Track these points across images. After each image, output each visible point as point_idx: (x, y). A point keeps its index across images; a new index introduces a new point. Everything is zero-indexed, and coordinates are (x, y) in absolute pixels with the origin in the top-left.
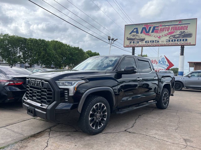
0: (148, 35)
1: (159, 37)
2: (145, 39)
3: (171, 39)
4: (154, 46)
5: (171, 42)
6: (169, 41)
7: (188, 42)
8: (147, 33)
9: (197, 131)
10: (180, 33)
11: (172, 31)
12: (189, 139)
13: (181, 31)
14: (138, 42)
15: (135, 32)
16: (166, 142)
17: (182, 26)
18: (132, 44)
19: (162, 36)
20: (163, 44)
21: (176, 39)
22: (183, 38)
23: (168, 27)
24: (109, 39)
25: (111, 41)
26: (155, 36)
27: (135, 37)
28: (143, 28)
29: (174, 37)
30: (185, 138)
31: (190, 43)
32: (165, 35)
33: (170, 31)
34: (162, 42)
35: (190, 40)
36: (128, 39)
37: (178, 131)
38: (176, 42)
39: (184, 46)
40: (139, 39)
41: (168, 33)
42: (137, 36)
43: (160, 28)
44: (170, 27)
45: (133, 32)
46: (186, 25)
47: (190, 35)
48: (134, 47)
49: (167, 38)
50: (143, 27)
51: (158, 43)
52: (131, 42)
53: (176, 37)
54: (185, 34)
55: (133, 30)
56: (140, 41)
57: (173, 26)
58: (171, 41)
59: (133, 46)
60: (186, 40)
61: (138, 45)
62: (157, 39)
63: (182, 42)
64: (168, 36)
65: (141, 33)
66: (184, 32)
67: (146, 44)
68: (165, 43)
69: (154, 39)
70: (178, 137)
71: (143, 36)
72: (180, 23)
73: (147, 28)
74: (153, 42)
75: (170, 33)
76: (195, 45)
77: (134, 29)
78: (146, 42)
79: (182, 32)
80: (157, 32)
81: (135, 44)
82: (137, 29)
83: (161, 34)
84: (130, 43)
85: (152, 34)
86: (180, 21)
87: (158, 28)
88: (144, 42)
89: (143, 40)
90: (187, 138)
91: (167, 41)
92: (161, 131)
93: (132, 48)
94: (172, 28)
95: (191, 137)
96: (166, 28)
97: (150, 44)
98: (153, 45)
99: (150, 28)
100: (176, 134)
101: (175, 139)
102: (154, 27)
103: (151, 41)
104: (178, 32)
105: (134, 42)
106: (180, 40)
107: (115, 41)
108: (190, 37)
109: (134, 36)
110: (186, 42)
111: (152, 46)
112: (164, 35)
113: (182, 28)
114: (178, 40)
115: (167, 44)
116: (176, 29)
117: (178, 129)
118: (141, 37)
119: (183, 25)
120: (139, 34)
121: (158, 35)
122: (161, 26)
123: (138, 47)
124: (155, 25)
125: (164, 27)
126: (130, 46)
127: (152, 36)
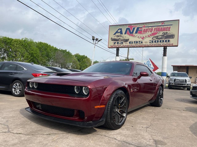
0: (132, 35)
1: (143, 38)
2: (128, 40)
3: (154, 40)
4: (138, 47)
5: (154, 43)
6: (152, 42)
7: (171, 43)
8: (131, 33)
9: (174, 129)
10: (163, 34)
11: (155, 32)
12: (162, 140)
13: (164, 32)
14: (122, 43)
15: (119, 33)
16: (128, 145)
17: (164, 27)
18: (116, 44)
19: (146, 37)
20: (146, 45)
21: (159, 40)
22: (166, 39)
23: (151, 28)
24: (93, 40)
25: (95, 41)
26: (138, 37)
27: (119, 38)
28: (127, 29)
29: (157, 37)
30: (157, 139)
31: (172, 44)
32: (149, 36)
33: (153, 32)
34: (146, 42)
35: (172, 41)
36: (113, 40)
37: (150, 130)
38: (159, 43)
39: (166, 47)
40: (123, 40)
41: (151, 34)
42: (121, 36)
43: (143, 29)
44: (154, 28)
45: (117, 32)
46: (169, 26)
47: (172, 36)
48: (119, 48)
49: (151, 39)
50: (127, 27)
51: (141, 44)
52: (115, 42)
53: (159, 38)
54: (168, 35)
55: (117, 31)
56: (124, 42)
57: (156, 27)
58: (154, 41)
59: (117, 47)
60: (169, 41)
61: (122, 46)
62: (141, 40)
63: (165, 43)
64: (152, 37)
65: (125, 33)
66: (167, 33)
67: (130, 45)
68: (149, 44)
69: (138, 40)
70: (147, 137)
71: (127, 36)
72: (163, 25)
73: (131, 29)
74: (137, 42)
75: (153, 34)
76: (177, 46)
77: (119, 30)
78: (130, 43)
79: (164, 34)
80: (140, 33)
81: (119, 45)
82: (121, 29)
83: (144, 35)
84: (114, 44)
85: (136, 34)
86: (163, 22)
87: (142, 29)
88: (128, 42)
89: (126, 41)
90: (159, 138)
91: (150, 42)
92: (127, 130)
93: (116, 49)
94: (155, 29)
95: (164, 138)
96: (149, 29)
97: (134, 44)
98: (137, 45)
99: (134, 28)
100: (146, 134)
101: (143, 140)
102: (138, 28)
103: (135, 42)
104: (161, 33)
105: (118, 43)
106: (163, 41)
107: (99, 41)
108: (173, 38)
109: (118, 36)
110: (169, 43)
111: (136, 47)
112: (147, 36)
113: (164, 29)
114: (160, 41)
115: (150, 45)
116: (159, 30)
117: (150, 127)
118: (125, 38)
119: (166, 27)
120: (123, 35)
121: (142, 35)
122: (144, 27)
123: (122, 47)
124: (139, 26)
125: (147, 28)
126: (114, 47)
127: (136, 37)
